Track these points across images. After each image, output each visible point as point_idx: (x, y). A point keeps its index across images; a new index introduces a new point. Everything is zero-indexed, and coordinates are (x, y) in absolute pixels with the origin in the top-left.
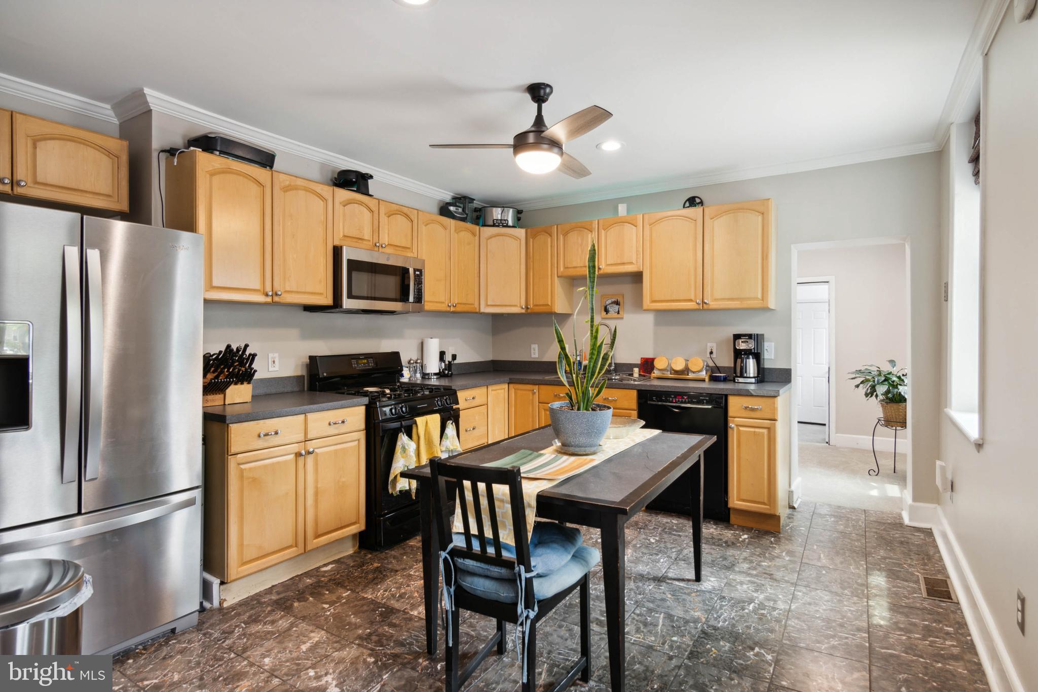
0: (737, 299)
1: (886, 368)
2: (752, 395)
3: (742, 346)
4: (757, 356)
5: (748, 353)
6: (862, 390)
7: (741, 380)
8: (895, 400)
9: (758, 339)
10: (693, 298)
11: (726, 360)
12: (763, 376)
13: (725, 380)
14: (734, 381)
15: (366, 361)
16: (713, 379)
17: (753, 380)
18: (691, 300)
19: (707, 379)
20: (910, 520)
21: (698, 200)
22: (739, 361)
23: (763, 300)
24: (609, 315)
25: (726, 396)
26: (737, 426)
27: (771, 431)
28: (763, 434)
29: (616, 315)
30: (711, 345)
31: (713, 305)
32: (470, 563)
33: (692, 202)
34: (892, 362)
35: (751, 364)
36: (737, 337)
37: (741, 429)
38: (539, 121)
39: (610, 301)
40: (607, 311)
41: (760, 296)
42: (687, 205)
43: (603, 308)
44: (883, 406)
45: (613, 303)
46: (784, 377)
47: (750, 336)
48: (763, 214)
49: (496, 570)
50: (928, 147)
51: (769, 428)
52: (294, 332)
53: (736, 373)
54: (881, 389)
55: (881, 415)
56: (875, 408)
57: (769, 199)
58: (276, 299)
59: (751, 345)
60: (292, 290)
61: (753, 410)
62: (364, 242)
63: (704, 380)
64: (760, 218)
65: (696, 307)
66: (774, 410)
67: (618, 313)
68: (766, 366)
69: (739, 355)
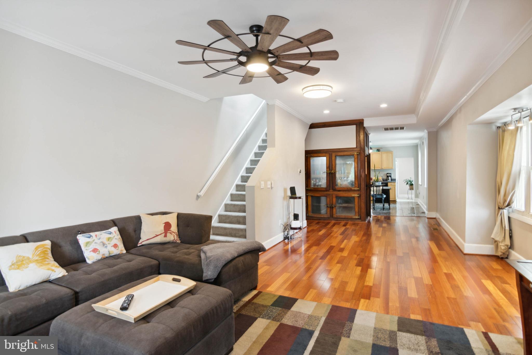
0: (388, 167)
1: (410, 179)
2: (392, 182)
3: (388, 175)
4: (391, 176)
5: (389, 176)
6: (406, 183)
7: (388, 181)
8: (412, 185)
9: (391, 174)
11: (385, 178)
12: (391, 179)
13: (385, 181)
16: (383, 181)
18: (380, 167)
22: (388, 178)
27: (395, 188)
30: (382, 175)
31: (384, 168)
32: (377, 195)
33: (378, 150)
34: (411, 178)
35: (390, 178)
36: (387, 174)
37: (391, 187)
41: (391, 167)
44: (410, 186)
46: (395, 180)
47: (389, 173)
48: (392, 153)
49: (380, 195)
50: (415, 145)
53: (387, 180)
54: (409, 183)
55: (409, 188)
56: (408, 187)
57: (392, 150)
59: (390, 175)
61: (392, 185)
65: (381, 169)
66: (395, 184)
68: (392, 178)
69: (387, 176)
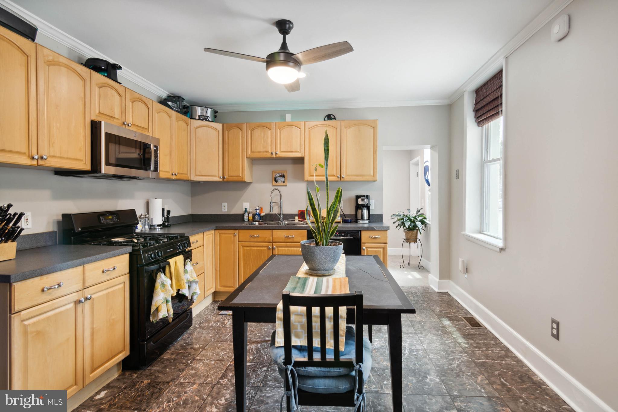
0: (360, 175)
1: (407, 213)
2: (375, 230)
3: (360, 201)
4: (368, 207)
5: (363, 206)
7: (361, 222)
8: (412, 229)
9: (368, 197)
10: (335, 174)
11: (351, 211)
12: (371, 219)
13: (351, 222)
14: (356, 222)
15: (111, 217)
17: (367, 221)
18: (334, 175)
19: (341, 221)
20: (439, 289)
21: (332, 117)
23: (374, 176)
24: (278, 184)
25: (360, 231)
26: (366, 248)
27: (385, 249)
28: (380, 251)
29: (282, 184)
31: (347, 178)
32: (312, 370)
33: (329, 117)
34: (409, 210)
35: (365, 211)
36: (358, 197)
37: (369, 249)
38: (284, 46)
39: (278, 175)
40: (276, 181)
41: (372, 174)
42: (326, 119)
43: (274, 179)
44: (405, 232)
45: (280, 176)
46: (379, 219)
47: (364, 197)
48: (374, 128)
49: (335, 371)
51: (383, 248)
52: (47, 193)
54: (407, 224)
57: (377, 120)
58: (41, 162)
59: (366, 201)
60: (55, 155)
61: (375, 238)
62: (115, 120)
63: (340, 223)
64: (372, 130)
65: (337, 179)
66: (386, 237)
67: (284, 182)
68: (371, 213)
69: (358, 207)
